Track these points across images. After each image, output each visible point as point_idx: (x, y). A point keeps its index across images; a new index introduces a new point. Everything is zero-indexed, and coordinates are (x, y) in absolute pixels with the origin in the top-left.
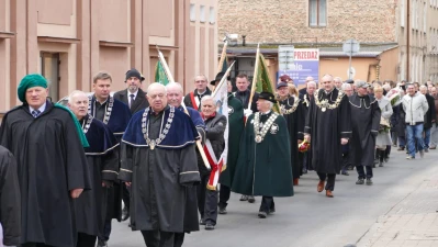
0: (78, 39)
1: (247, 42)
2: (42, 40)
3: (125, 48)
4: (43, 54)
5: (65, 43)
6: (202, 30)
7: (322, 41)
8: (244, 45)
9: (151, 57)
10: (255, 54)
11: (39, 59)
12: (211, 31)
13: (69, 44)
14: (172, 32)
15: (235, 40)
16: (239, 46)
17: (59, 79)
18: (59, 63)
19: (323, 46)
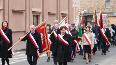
0: (43, 12)
1: (89, 12)
2: (33, 12)
3: (55, 14)
4: (34, 16)
5: (39, 13)
6: (76, 9)
7: (109, 12)
8: (88, 13)
9: (62, 17)
10: (93, 15)
11: (32, 17)
12: (78, 9)
13: (40, 13)
14: (68, 10)
15: (86, 12)
16: (87, 13)
17: (38, 22)
18: (38, 18)
19: (109, 13)
